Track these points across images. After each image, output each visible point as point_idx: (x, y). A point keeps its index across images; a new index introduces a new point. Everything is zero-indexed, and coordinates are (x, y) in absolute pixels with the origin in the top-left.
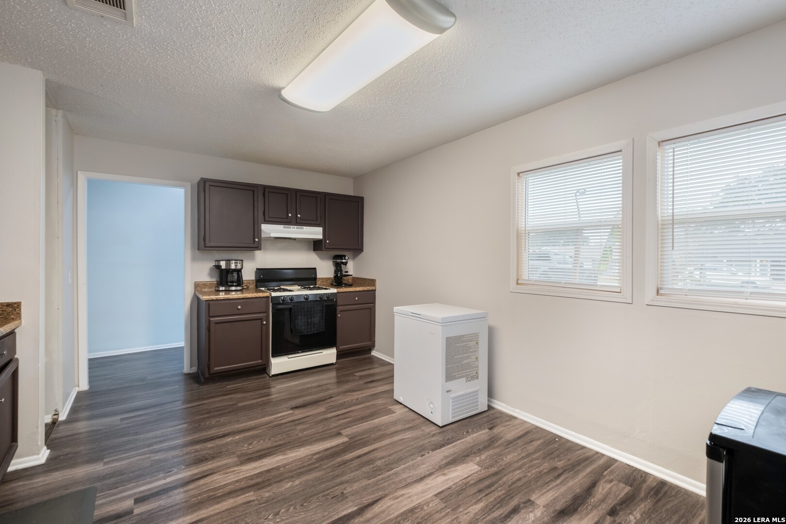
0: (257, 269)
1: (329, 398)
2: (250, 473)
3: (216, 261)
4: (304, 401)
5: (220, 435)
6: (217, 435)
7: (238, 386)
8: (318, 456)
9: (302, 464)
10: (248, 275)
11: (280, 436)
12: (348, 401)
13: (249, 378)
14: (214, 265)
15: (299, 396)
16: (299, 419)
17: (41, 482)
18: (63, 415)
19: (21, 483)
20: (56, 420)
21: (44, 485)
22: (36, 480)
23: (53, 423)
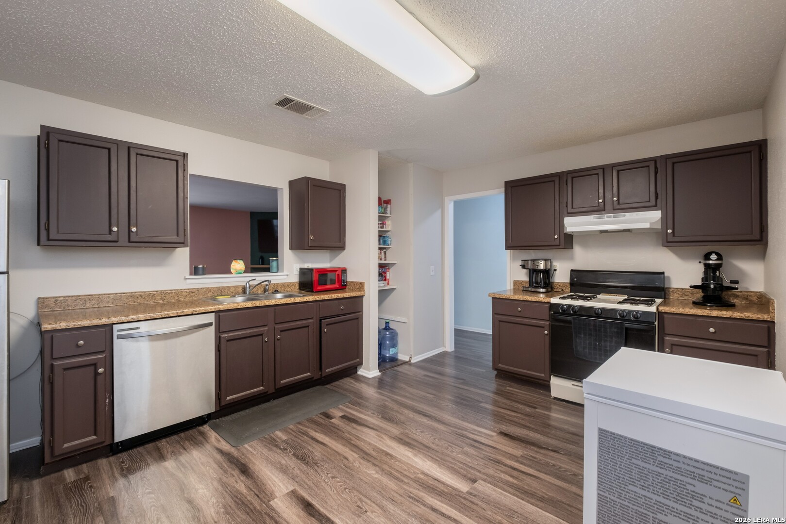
0: (572, 271)
1: (551, 450)
2: (382, 446)
3: (523, 260)
4: (527, 435)
5: (427, 414)
6: (426, 413)
7: (514, 391)
8: (422, 476)
9: (405, 470)
10: (561, 276)
11: (444, 442)
12: (560, 467)
13: (537, 390)
14: (521, 264)
15: (533, 428)
16: (483, 444)
17: (355, 385)
18: (414, 360)
19: (352, 381)
20: (410, 361)
21: (352, 387)
22: (356, 383)
23: (407, 362)
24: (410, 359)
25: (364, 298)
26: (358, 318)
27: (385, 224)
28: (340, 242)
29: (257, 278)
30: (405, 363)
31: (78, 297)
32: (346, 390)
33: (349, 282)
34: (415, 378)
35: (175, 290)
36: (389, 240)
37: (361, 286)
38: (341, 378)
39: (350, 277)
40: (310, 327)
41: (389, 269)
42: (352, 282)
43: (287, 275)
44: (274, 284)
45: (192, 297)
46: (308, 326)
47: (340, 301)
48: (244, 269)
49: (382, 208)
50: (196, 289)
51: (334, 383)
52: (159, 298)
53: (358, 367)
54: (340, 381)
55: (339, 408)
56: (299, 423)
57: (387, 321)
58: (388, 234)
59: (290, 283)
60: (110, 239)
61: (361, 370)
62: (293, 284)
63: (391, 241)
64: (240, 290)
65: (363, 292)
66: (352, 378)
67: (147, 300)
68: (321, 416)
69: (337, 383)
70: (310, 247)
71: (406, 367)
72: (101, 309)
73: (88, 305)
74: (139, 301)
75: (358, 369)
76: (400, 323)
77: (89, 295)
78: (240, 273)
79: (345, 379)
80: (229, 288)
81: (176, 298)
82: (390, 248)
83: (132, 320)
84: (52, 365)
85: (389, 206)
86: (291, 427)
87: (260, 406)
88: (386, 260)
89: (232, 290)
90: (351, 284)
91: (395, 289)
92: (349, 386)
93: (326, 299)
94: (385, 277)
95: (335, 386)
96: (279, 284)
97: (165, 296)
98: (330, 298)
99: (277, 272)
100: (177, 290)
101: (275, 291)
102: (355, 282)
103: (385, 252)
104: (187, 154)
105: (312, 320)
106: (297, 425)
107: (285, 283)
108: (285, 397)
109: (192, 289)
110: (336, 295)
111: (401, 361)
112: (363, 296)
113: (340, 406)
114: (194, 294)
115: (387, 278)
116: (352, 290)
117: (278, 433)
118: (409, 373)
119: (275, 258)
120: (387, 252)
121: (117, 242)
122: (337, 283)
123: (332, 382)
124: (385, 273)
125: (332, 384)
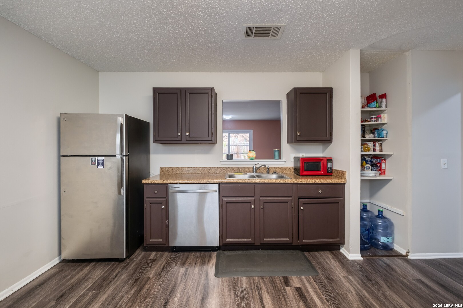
17: (330, 261)
18: (412, 256)
19: (330, 257)
20: (407, 256)
21: (326, 262)
22: (332, 260)
23: (403, 256)
24: (408, 254)
25: (346, 185)
26: (338, 203)
27: (380, 117)
28: (327, 136)
29: (260, 163)
30: (400, 256)
31: (173, 168)
32: (319, 263)
33: (334, 169)
34: (402, 279)
35: (215, 167)
36: (384, 132)
37: (342, 174)
38: (323, 250)
39: (336, 166)
40: (288, 202)
41: (385, 160)
42: (336, 170)
43: (285, 162)
44: (275, 167)
45: (223, 172)
46: (287, 202)
47: (318, 186)
48: (255, 157)
49: (377, 103)
50: (225, 167)
51: (313, 252)
52: (207, 171)
53: (341, 246)
54: (320, 252)
55: (301, 278)
56: (263, 278)
57: (381, 209)
58: (384, 127)
59: (287, 167)
60: (177, 139)
61: (343, 248)
62: (289, 168)
63: (387, 133)
64: (251, 170)
65: (343, 180)
66: (333, 254)
67: (201, 172)
68: (282, 279)
69: (316, 253)
70: (298, 141)
71: (398, 261)
72: (182, 175)
73: (177, 172)
74: (198, 172)
75: (341, 247)
76: (395, 213)
77: (178, 168)
78: (253, 159)
79: (325, 252)
80: (244, 168)
81: (215, 172)
82: (386, 140)
83: (177, 183)
84: (146, 200)
85: (384, 100)
86: (256, 278)
87: (250, 251)
88: (382, 151)
89: (246, 170)
90: (336, 172)
91: (391, 179)
92: (324, 260)
93: (303, 182)
94: (381, 167)
95: (312, 256)
96: (278, 167)
97: (210, 171)
98: (307, 182)
99: (279, 159)
100: (216, 167)
101: (274, 172)
102: (339, 170)
103: (381, 144)
104: (214, 88)
105: (290, 198)
106: (260, 278)
107: (283, 167)
108: (269, 251)
109: (223, 167)
110: (313, 180)
111: (397, 252)
112: (344, 184)
113: (303, 277)
114: (224, 170)
115: (382, 168)
116: (336, 177)
117: (244, 279)
118: (397, 269)
119: (277, 150)
120: (383, 144)
121: (181, 141)
122: (322, 170)
123: (312, 251)
124: (381, 164)
125: (311, 253)
